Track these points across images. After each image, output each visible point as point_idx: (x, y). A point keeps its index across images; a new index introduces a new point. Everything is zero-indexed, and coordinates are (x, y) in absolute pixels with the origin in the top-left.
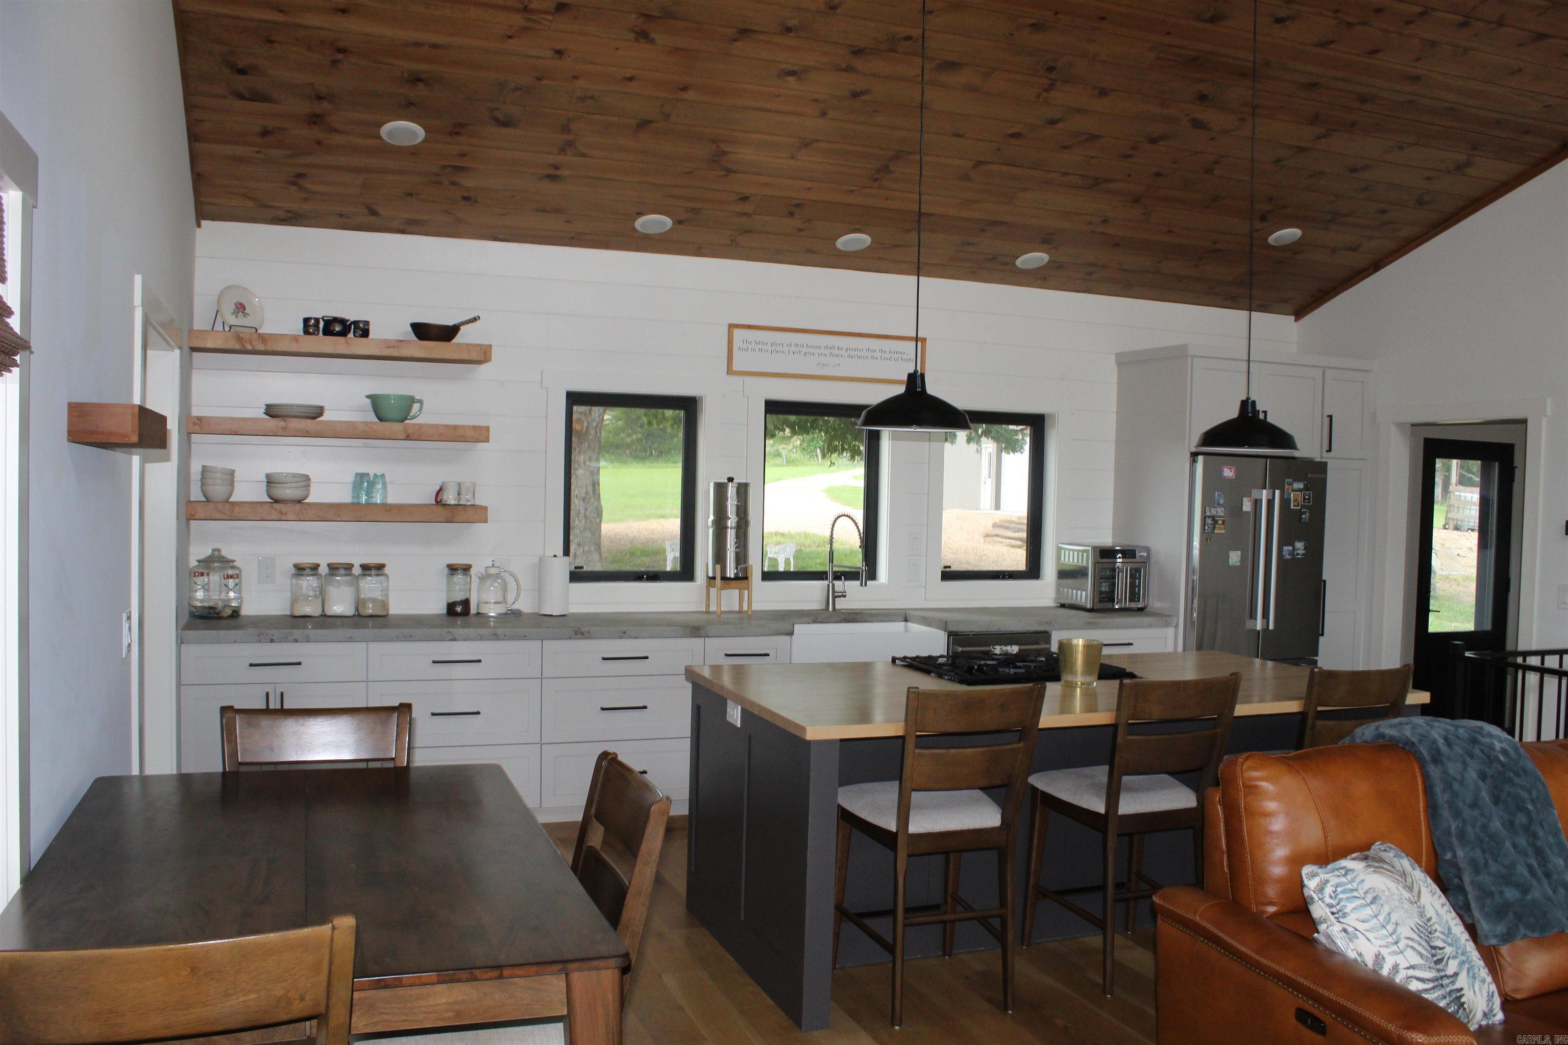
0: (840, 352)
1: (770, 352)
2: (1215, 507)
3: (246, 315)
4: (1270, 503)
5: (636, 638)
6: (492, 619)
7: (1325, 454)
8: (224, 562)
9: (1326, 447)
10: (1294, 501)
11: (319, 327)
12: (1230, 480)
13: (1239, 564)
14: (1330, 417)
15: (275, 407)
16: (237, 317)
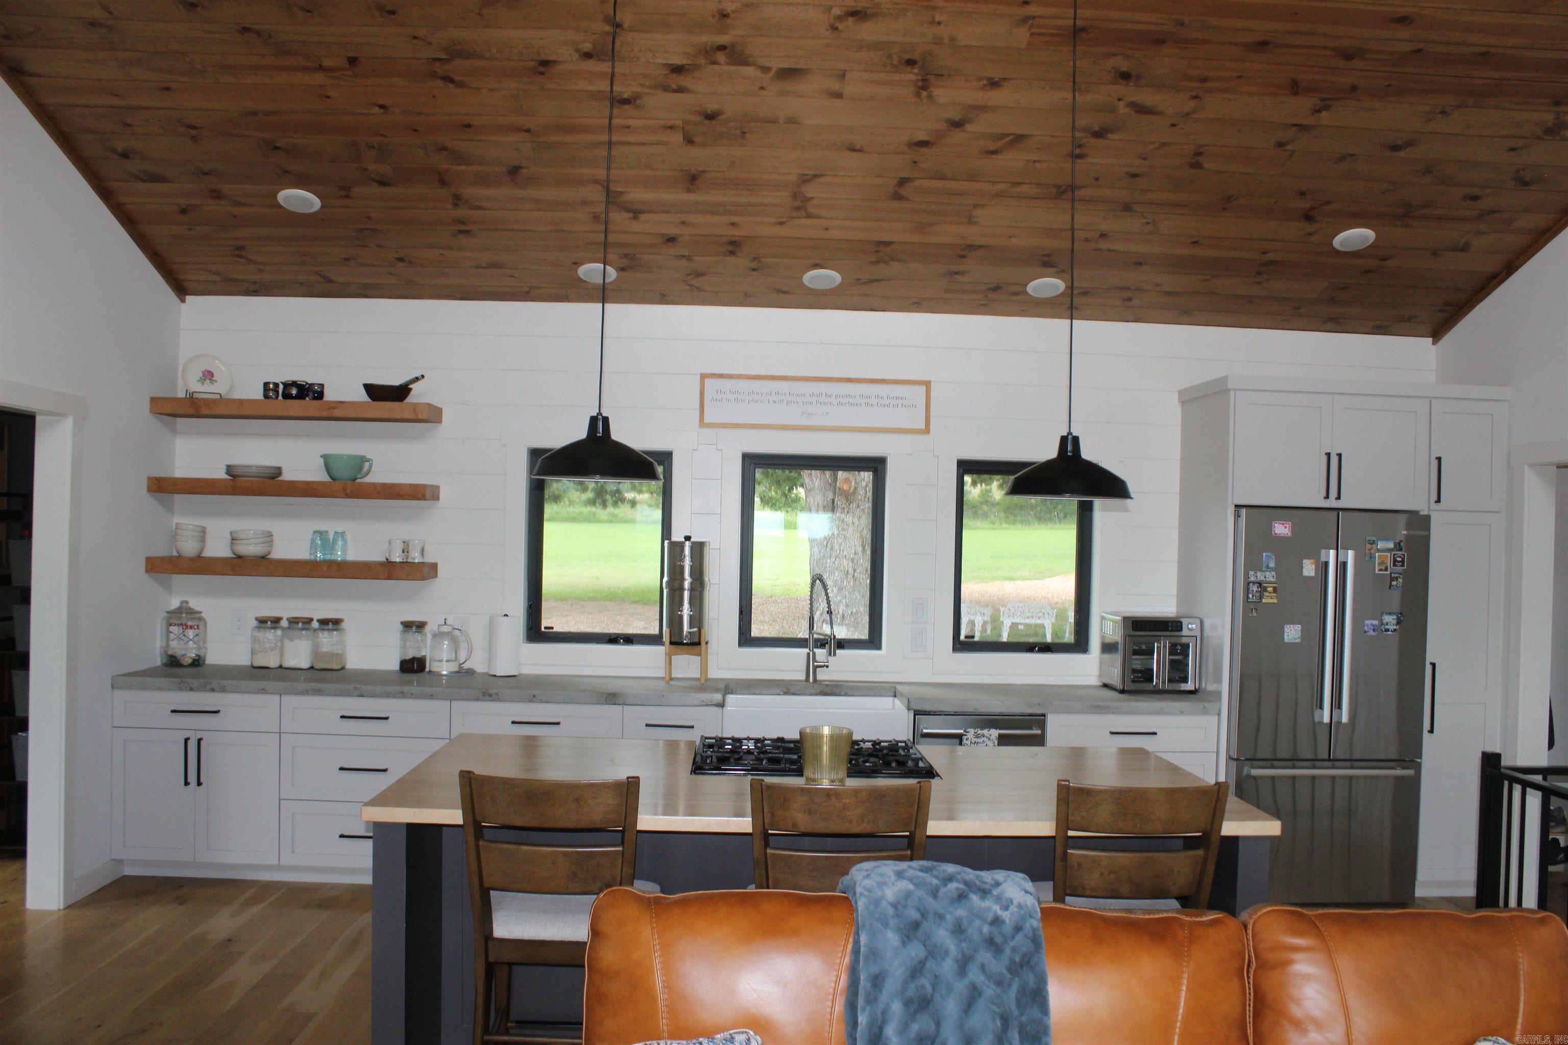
0: (828, 400)
1: (747, 402)
2: (1261, 571)
3: (212, 381)
4: (1342, 567)
5: (547, 702)
6: (444, 678)
7: (1434, 506)
8: (190, 613)
9: (1434, 497)
10: (1379, 564)
11: (278, 392)
12: (1282, 539)
13: (1298, 641)
14: (1439, 459)
15: (237, 468)
16: (203, 384)
